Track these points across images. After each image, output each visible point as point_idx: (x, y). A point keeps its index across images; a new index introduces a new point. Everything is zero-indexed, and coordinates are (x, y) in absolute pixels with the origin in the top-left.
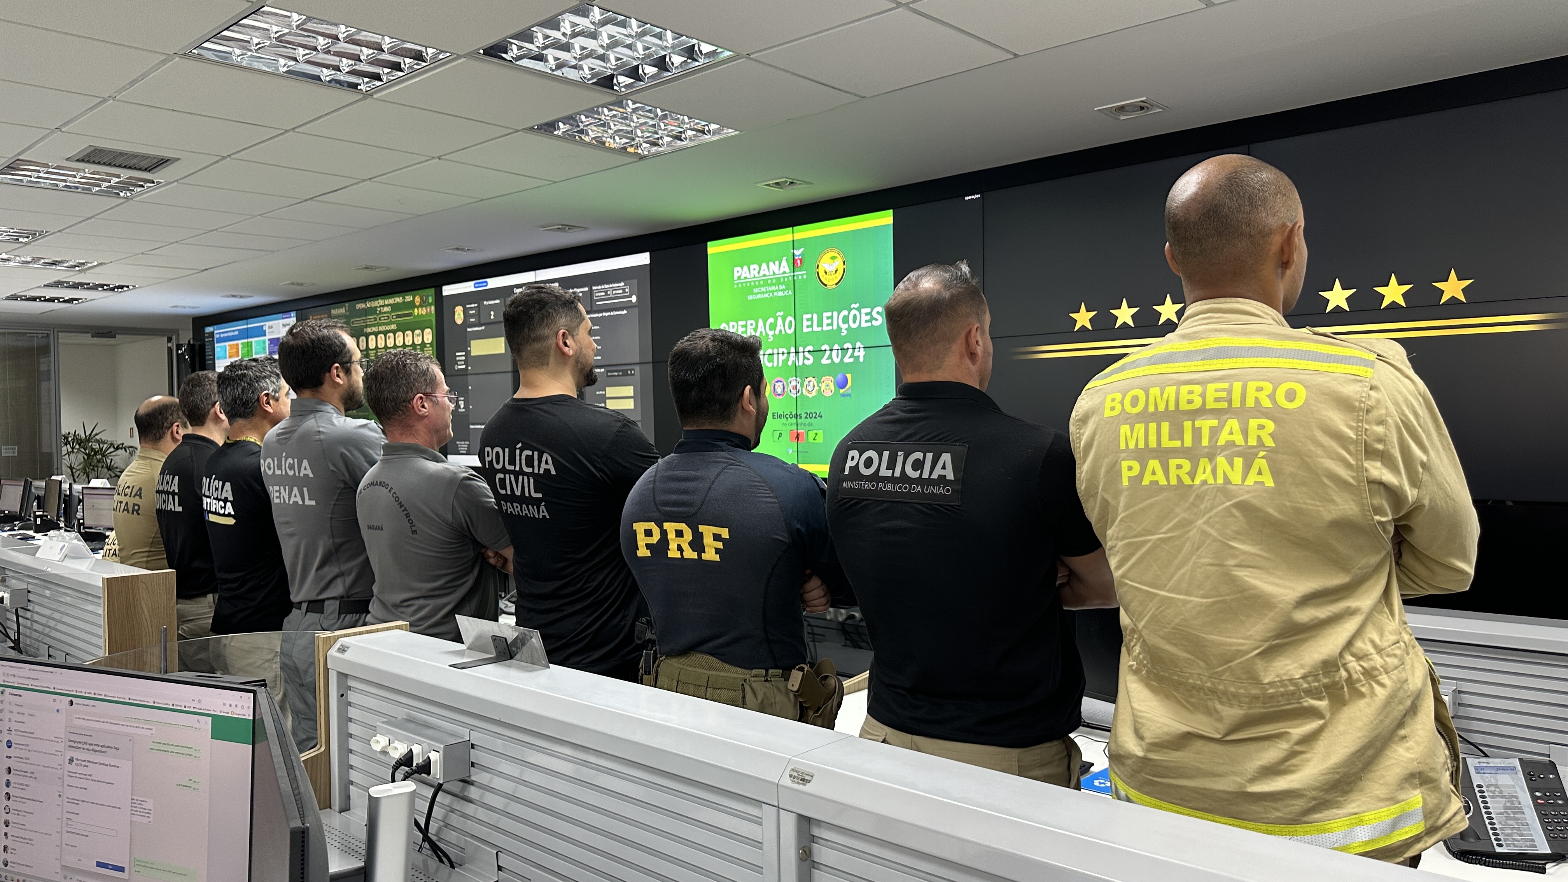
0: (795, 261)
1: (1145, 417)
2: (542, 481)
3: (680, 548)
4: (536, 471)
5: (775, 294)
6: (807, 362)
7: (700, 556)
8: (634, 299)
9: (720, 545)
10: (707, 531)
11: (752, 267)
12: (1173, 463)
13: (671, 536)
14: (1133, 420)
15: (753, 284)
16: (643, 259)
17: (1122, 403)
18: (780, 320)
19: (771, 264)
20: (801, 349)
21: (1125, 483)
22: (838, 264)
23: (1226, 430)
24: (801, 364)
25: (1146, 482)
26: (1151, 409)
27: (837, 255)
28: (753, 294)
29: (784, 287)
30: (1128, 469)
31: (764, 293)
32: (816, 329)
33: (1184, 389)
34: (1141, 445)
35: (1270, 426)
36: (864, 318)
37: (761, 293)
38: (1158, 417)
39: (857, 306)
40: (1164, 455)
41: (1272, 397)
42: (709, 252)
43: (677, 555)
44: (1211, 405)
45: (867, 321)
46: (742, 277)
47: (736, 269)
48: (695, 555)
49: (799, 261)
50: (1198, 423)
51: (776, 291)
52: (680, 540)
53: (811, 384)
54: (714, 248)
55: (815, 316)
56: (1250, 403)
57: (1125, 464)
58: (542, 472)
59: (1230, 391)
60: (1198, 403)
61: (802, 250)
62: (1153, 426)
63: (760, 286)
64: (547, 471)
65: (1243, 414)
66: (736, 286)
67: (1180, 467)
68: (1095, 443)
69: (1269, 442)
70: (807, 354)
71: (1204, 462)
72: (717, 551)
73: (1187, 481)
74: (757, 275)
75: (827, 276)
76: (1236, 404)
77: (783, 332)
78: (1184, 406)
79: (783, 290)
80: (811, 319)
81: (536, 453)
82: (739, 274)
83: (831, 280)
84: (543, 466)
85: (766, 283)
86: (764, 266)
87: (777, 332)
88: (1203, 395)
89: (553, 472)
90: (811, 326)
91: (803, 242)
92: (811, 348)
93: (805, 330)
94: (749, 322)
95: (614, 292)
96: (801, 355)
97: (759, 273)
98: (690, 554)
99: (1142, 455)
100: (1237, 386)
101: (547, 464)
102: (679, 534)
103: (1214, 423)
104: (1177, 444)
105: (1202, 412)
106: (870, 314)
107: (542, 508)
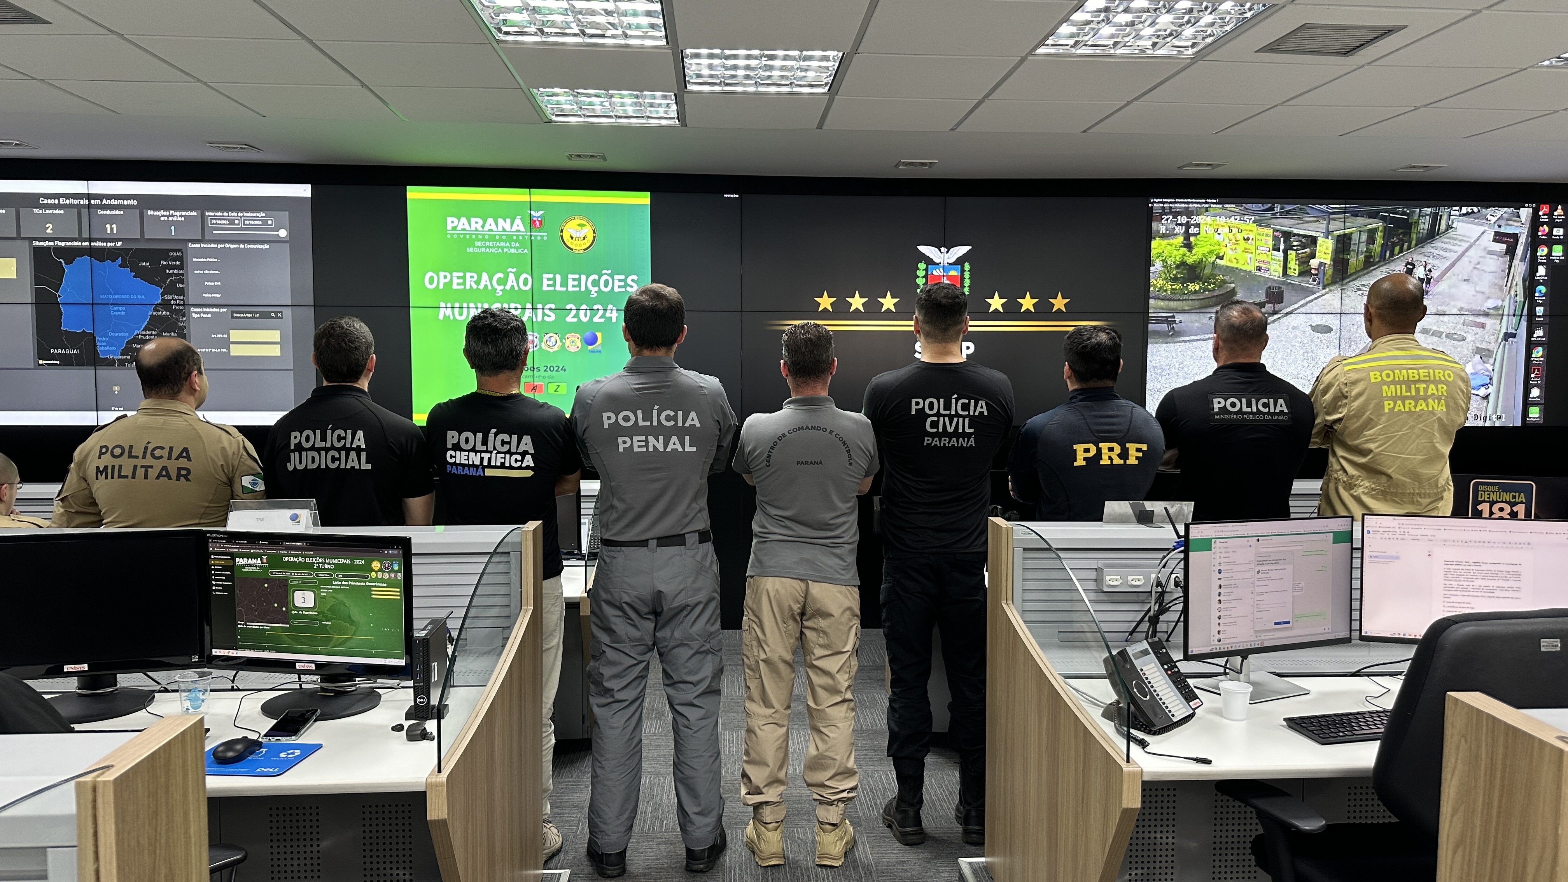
0: (532, 222)
1: (1394, 382)
2: (974, 421)
3: (1110, 458)
4: (972, 413)
5: (505, 250)
6: (546, 318)
7: (1125, 462)
8: (283, 233)
9: (1140, 454)
10: (1132, 447)
11: (473, 220)
12: (1407, 402)
13: (1105, 451)
14: (1389, 384)
15: (474, 236)
16: (304, 191)
17: (1381, 376)
18: (512, 277)
19: (500, 221)
20: (540, 306)
21: (1386, 410)
22: (588, 231)
23: (1430, 390)
24: (540, 319)
25: (1396, 410)
26: (1397, 379)
27: (585, 223)
28: (474, 246)
29: (517, 244)
30: (1388, 405)
31: (489, 247)
32: (558, 288)
33: (1410, 371)
34: (1394, 394)
35: (1445, 387)
36: (617, 283)
37: (486, 247)
38: (1400, 383)
39: (609, 272)
40: (1403, 399)
41: (1444, 376)
42: (408, 197)
43: (1109, 462)
44: (1422, 378)
45: (620, 287)
46: (459, 228)
47: (449, 219)
48: (1122, 462)
49: (537, 223)
50: (1417, 386)
51: (507, 247)
52: (1111, 454)
53: (553, 340)
54: (414, 194)
55: (558, 277)
56: (1437, 378)
57: (1386, 403)
58: (977, 413)
59: (1429, 373)
60: (1417, 378)
61: (541, 213)
62: (1398, 386)
63: (483, 240)
64: (981, 413)
65: (1436, 382)
66: (449, 236)
67: (1410, 404)
68: (1366, 394)
69: (1445, 394)
70: (547, 312)
71: (1421, 401)
72: (1137, 458)
73: (1413, 409)
74: (480, 229)
75: (573, 241)
76: (1432, 378)
77: (516, 288)
78: (1411, 379)
79: (517, 248)
80: (554, 279)
81: (972, 402)
82: (454, 225)
83: (578, 246)
84: (979, 409)
85: (492, 238)
86: (490, 221)
87: (508, 287)
88: (1419, 374)
89: (986, 414)
90: (554, 285)
91: (541, 205)
92: (553, 306)
93: (545, 288)
94: (468, 275)
95: (247, 222)
96: (540, 312)
97: (483, 227)
98: (1117, 461)
99: (1394, 399)
100: (1431, 371)
101: (982, 408)
102: (1111, 449)
103: (1425, 386)
104: (1409, 394)
105: (1419, 381)
106: (625, 280)
107: (972, 439)
